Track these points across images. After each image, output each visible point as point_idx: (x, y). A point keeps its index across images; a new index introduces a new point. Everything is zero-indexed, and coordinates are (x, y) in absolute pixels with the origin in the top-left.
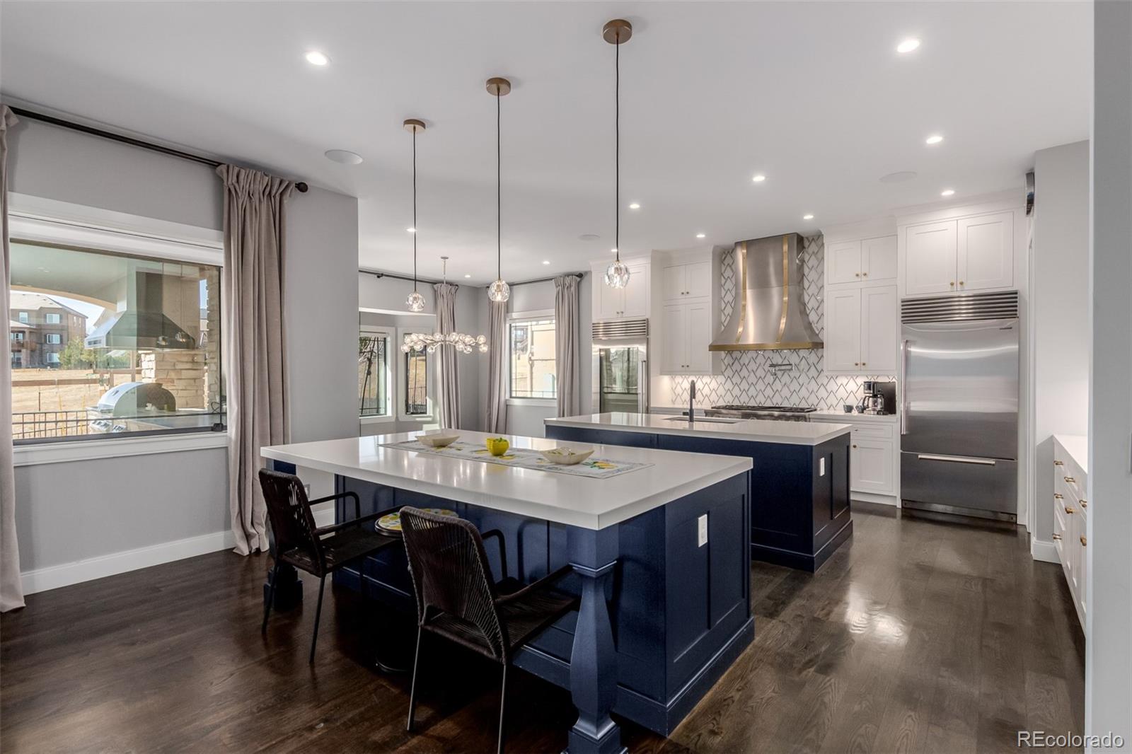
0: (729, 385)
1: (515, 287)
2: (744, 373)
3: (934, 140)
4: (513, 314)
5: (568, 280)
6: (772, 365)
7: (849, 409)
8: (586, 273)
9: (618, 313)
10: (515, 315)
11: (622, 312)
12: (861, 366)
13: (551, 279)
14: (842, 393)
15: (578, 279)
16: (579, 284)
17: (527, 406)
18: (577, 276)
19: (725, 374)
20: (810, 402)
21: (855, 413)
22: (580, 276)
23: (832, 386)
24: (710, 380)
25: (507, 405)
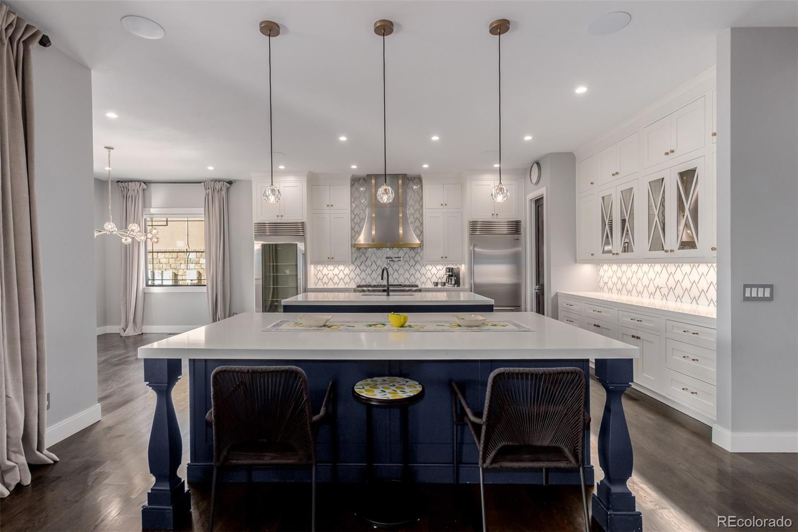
0: (358, 271)
1: (152, 185)
2: (368, 263)
3: (528, 138)
4: (151, 209)
5: (218, 186)
6: (387, 258)
7: (436, 284)
8: (235, 181)
9: (278, 216)
10: (153, 211)
11: (282, 216)
12: (444, 259)
13: (200, 183)
14: (429, 275)
15: (228, 185)
16: (228, 189)
17: (168, 293)
18: (228, 183)
19: (355, 263)
20: (411, 281)
21: (439, 286)
22: (230, 183)
23: (423, 271)
24: (344, 268)
25: (144, 293)
